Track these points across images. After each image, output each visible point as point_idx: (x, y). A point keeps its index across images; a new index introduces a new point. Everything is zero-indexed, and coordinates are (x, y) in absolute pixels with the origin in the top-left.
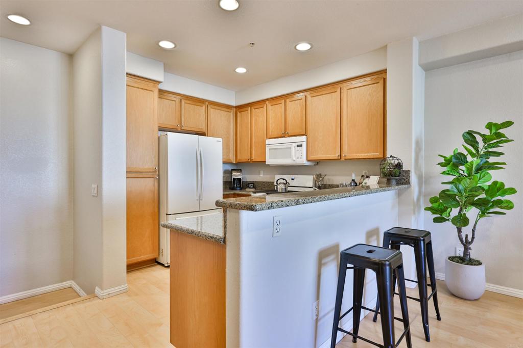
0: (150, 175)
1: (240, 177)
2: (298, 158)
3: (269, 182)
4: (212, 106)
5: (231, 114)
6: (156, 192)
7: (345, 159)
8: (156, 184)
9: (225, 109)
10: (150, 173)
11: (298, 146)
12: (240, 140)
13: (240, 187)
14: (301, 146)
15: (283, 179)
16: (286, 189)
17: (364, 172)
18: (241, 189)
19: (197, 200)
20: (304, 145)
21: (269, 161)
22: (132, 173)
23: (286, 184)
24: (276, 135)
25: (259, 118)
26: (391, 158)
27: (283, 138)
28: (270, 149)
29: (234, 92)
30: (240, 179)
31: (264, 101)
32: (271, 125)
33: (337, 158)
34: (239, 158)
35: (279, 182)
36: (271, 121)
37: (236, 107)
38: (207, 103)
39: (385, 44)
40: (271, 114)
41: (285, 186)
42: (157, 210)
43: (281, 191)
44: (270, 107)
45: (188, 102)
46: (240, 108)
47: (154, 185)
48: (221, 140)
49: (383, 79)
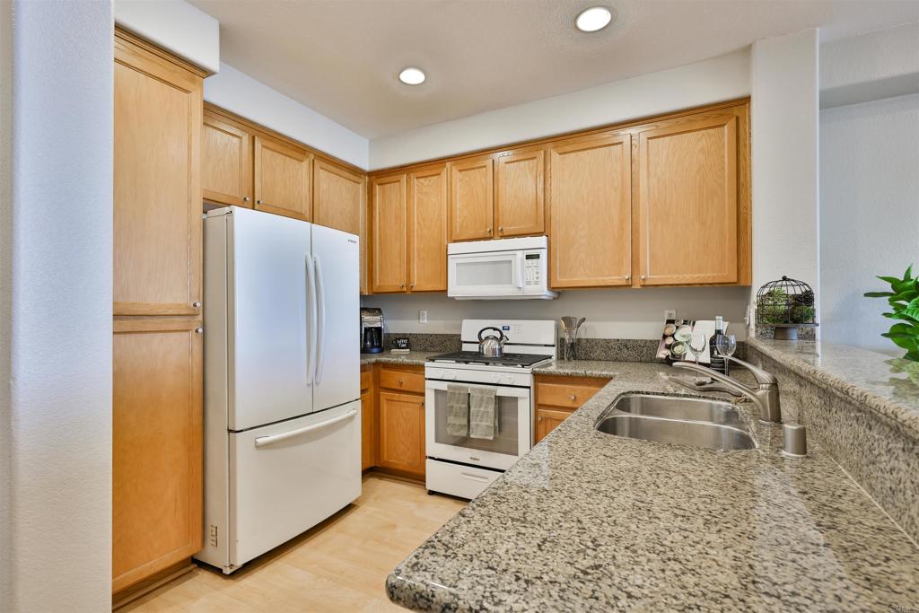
0: (178, 323)
1: (378, 325)
2: (528, 283)
3: (443, 335)
4: (324, 165)
5: (361, 186)
6: (197, 371)
7: (643, 286)
8: (197, 348)
9: (347, 175)
10: (178, 319)
11: (528, 257)
12: (380, 244)
13: (379, 346)
14: (537, 257)
15: (495, 329)
16: (500, 349)
17: (667, 312)
18: (381, 350)
19: (308, 385)
20: (544, 254)
21: (455, 290)
22: (127, 319)
23: (501, 339)
24: (471, 234)
25: (428, 198)
26: (784, 283)
27: (492, 241)
28: (457, 264)
29: (367, 141)
30: (379, 329)
31: (440, 162)
32: (458, 212)
33: (624, 283)
34: (377, 282)
35: (483, 335)
36: (458, 205)
37: (370, 174)
38: (312, 156)
39: (749, 43)
40: (458, 189)
41: (499, 345)
42: (197, 420)
43: (490, 355)
44: (456, 175)
45: (270, 144)
46: (378, 177)
47: (191, 352)
48: (356, 238)
49: (735, 118)
